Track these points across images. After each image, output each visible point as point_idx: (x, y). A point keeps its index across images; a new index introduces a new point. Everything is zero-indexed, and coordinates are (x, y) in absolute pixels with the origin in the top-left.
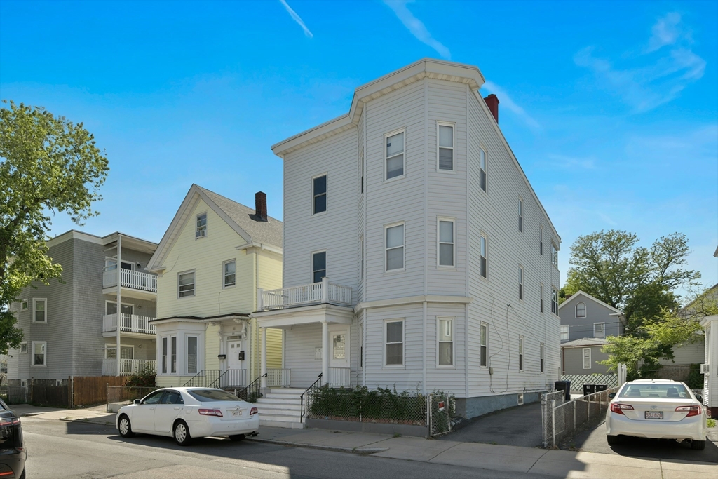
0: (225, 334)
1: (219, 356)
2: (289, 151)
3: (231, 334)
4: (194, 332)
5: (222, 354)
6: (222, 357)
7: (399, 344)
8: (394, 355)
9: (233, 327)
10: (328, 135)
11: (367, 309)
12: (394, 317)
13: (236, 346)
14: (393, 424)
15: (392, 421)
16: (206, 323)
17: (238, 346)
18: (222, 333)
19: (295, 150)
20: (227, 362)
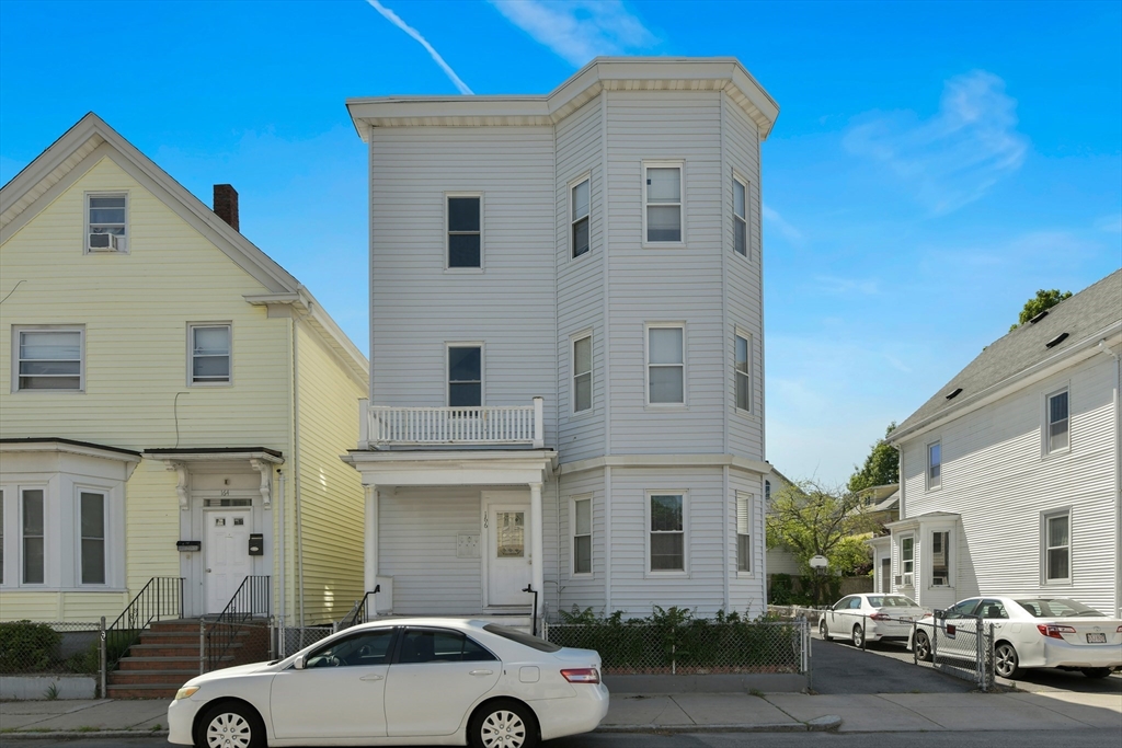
0: (195, 493)
1: (179, 544)
2: (387, 123)
3: (217, 495)
4: (100, 482)
5: (187, 538)
6: (189, 546)
7: (675, 534)
8: (667, 553)
9: (225, 477)
10: (489, 122)
11: (612, 467)
12: (666, 486)
13: (230, 522)
14: (742, 675)
15: (738, 669)
16: (126, 463)
17: (239, 522)
18: (188, 489)
19: (402, 126)
20: (205, 559)
